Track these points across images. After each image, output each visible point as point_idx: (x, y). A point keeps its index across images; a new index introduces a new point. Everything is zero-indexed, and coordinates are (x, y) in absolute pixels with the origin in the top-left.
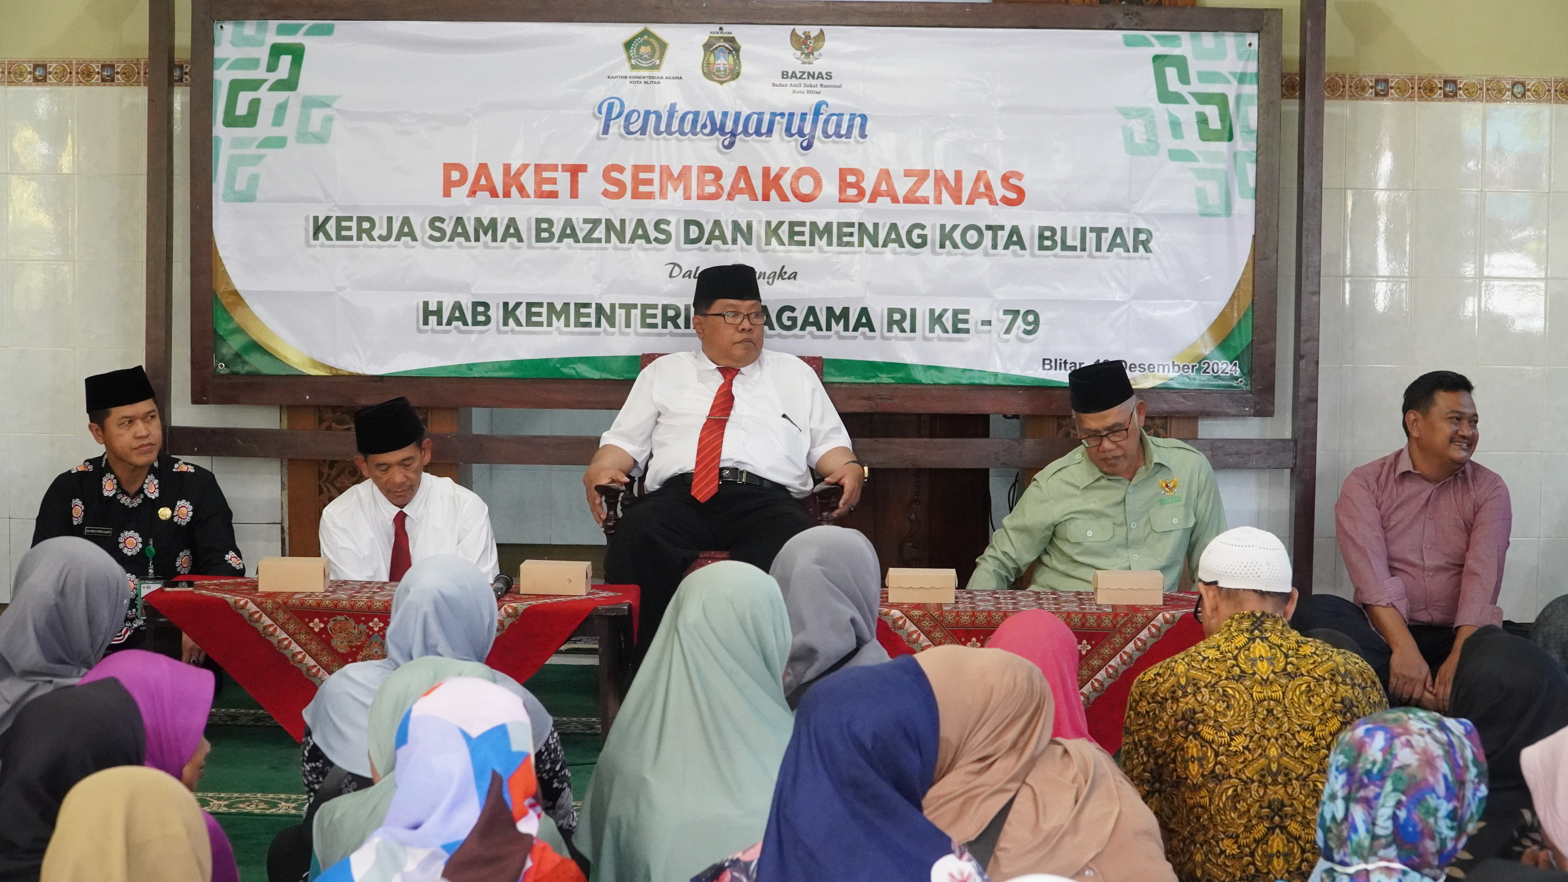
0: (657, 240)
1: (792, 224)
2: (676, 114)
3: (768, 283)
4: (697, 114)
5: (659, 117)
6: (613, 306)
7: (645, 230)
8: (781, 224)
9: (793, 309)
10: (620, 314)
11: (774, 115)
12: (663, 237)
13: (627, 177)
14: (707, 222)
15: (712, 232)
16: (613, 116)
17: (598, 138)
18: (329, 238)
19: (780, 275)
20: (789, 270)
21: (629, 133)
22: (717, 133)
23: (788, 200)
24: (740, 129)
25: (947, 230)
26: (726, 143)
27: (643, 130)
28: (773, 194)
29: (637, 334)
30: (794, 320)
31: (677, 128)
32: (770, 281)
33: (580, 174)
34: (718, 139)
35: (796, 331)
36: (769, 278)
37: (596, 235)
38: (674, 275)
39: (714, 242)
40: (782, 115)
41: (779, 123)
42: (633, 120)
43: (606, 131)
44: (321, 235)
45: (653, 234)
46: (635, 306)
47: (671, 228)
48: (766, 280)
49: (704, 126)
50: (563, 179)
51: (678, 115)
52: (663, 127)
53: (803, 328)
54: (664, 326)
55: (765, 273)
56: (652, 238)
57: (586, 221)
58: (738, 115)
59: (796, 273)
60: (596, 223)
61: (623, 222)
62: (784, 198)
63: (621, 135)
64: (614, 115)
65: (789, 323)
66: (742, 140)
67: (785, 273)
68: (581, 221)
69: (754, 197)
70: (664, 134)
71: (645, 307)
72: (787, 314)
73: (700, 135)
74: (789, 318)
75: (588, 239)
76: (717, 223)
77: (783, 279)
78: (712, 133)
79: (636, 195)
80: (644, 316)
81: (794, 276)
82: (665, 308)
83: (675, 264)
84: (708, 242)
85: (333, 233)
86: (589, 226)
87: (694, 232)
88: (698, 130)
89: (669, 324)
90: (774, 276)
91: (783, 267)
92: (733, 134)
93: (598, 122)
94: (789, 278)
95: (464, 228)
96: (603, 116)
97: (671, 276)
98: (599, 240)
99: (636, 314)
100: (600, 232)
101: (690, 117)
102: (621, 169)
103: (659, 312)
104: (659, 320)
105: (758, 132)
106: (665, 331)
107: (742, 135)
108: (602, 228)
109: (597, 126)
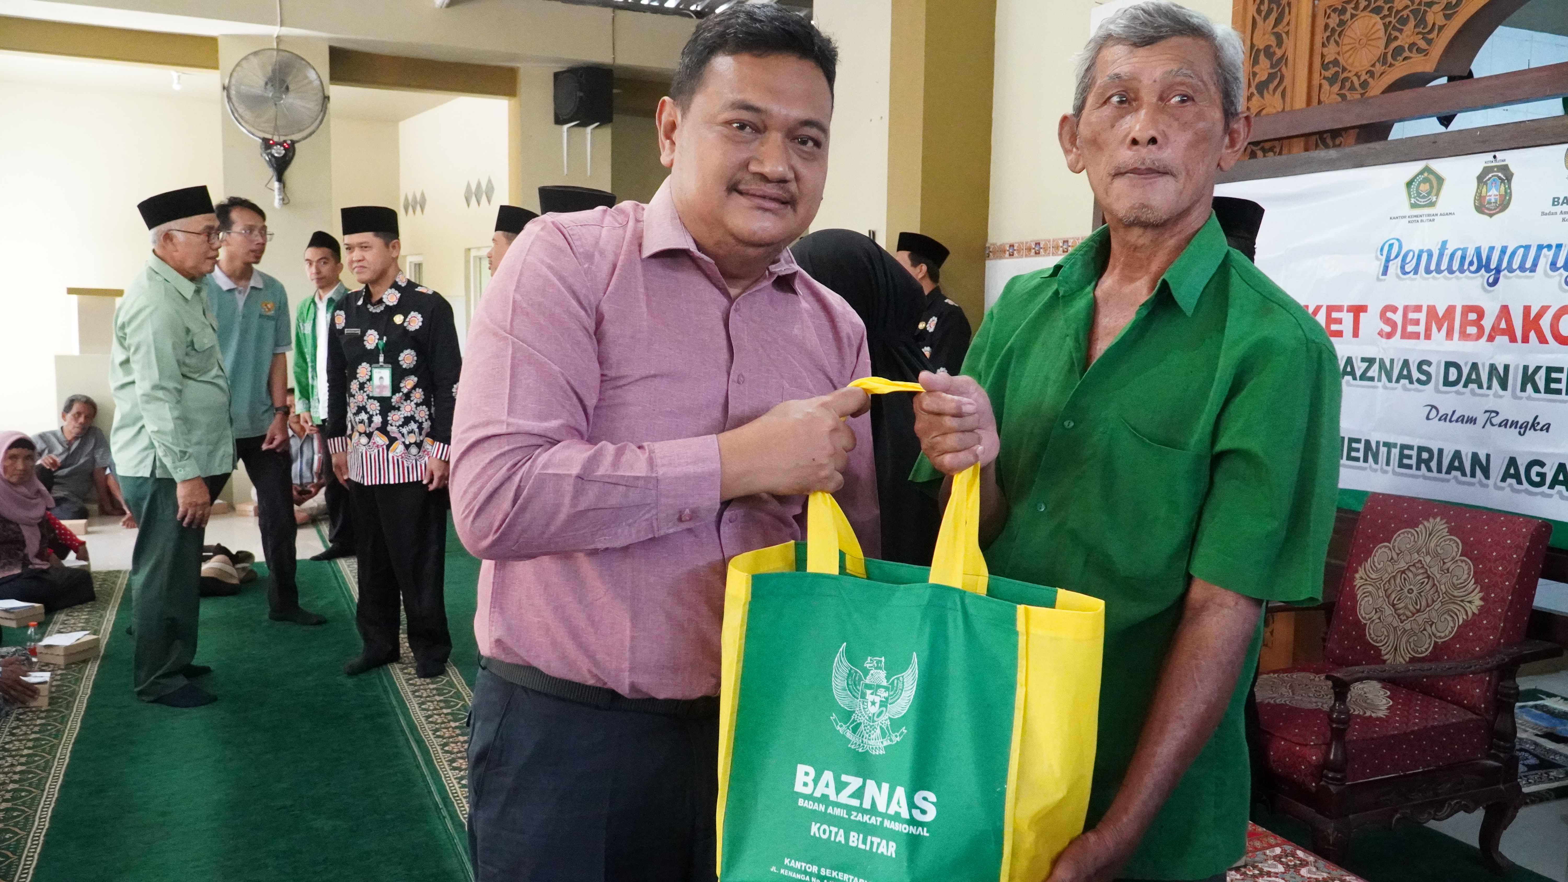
0: (1419, 381)
1: (1550, 370)
2: (1446, 252)
3: (1520, 433)
4: (1465, 250)
5: (1430, 255)
6: (1378, 443)
7: (1409, 371)
8: (1538, 368)
9: (1542, 464)
10: (1383, 450)
11: (1540, 248)
12: (1423, 378)
13: (1398, 318)
14: (1466, 364)
15: (1470, 374)
16: (1392, 258)
17: (1378, 279)
19: (1533, 426)
20: (1542, 421)
21: (1405, 273)
22: (1483, 269)
23: (1547, 342)
24: (1504, 265)
26: (1491, 280)
27: (1416, 271)
28: (1532, 335)
29: (1394, 473)
30: (1542, 476)
31: (1446, 267)
32: (1522, 431)
33: (1362, 314)
34: (1483, 276)
35: (1545, 489)
36: (1521, 428)
37: (1370, 374)
38: (1431, 417)
39: (1471, 386)
40: (1549, 247)
41: (1545, 256)
42: (1408, 260)
43: (1385, 273)
45: (1416, 375)
46: (1395, 445)
47: (1432, 370)
48: (1518, 430)
49: (1471, 263)
50: (1348, 318)
51: (1448, 253)
52: (1433, 267)
53: (1551, 487)
54: (1418, 468)
55: (1517, 422)
56: (1415, 379)
57: (1364, 360)
58: (1504, 250)
59: (1549, 425)
60: (1370, 361)
61: (1392, 361)
62: (1543, 340)
63: (1398, 276)
64: (1392, 257)
65: (1537, 479)
66: (1505, 277)
67: (1538, 423)
68: (1359, 360)
69: (1513, 339)
70: (1434, 273)
71: (1404, 447)
72: (1536, 469)
73: (1467, 272)
74: (1538, 474)
75: (1363, 377)
76: (1475, 366)
77: (1535, 430)
78: (1478, 270)
79: (1405, 335)
80: (1402, 456)
81: (1547, 428)
82: (1421, 449)
83: (1433, 407)
84: (1465, 386)
86: (1366, 364)
87: (1453, 374)
88: (1466, 267)
89: (1423, 466)
90: (1526, 427)
91: (1536, 417)
92: (1498, 271)
93: (1378, 263)
94: (1541, 430)
96: (1384, 258)
97: (1428, 418)
98: (1372, 379)
99: (1395, 452)
100: (1374, 372)
101: (1459, 253)
102: (1394, 310)
103: (1414, 453)
104: (1413, 462)
105: (1522, 268)
106: (1418, 473)
107: (1506, 272)
108: (1376, 366)
109: (1378, 266)
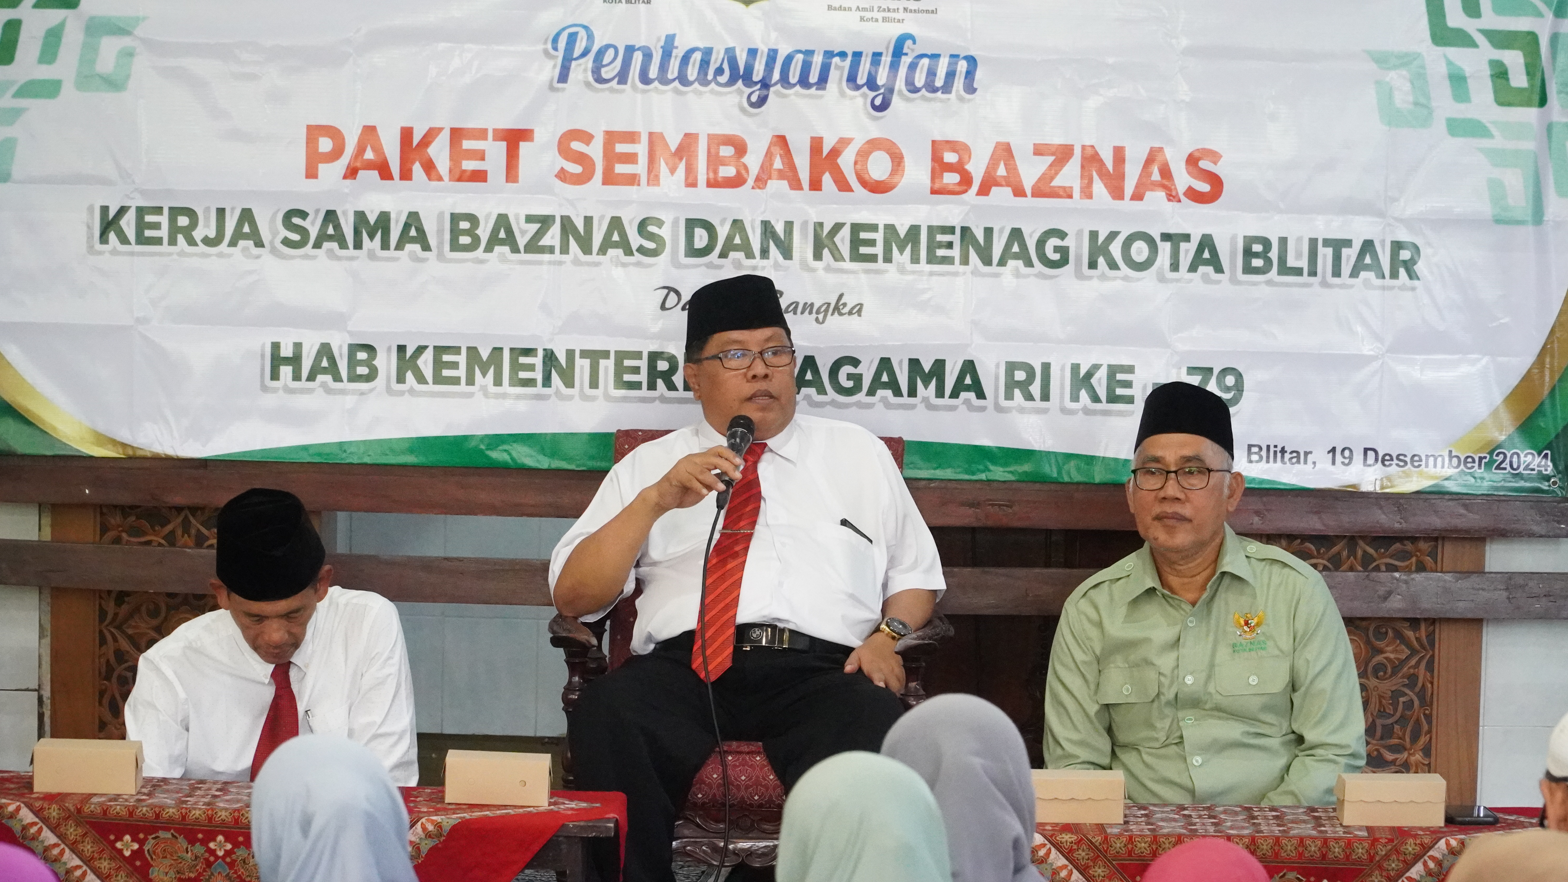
0: (641, 250)
1: (856, 228)
2: (675, 52)
3: (817, 320)
4: (708, 52)
5: (648, 56)
6: (570, 354)
7: (623, 235)
8: (838, 227)
9: (855, 362)
10: (582, 366)
11: (829, 54)
12: (650, 245)
13: (595, 151)
14: (723, 221)
15: (729, 238)
16: (576, 55)
17: (552, 88)
18: (124, 240)
19: (836, 308)
20: (850, 301)
21: (600, 80)
22: (740, 82)
23: (849, 189)
24: (776, 76)
25: (1101, 239)
26: (754, 98)
27: (622, 77)
28: (827, 179)
29: (608, 397)
30: (857, 379)
31: (676, 74)
32: (821, 317)
33: (522, 144)
34: (740, 92)
35: (861, 397)
36: (818, 312)
37: (545, 241)
38: (667, 305)
39: (733, 255)
40: (843, 55)
41: (837, 67)
42: (607, 59)
43: (563, 77)
44: (112, 236)
45: (636, 240)
46: (606, 354)
47: (664, 232)
48: (814, 316)
49: (719, 71)
50: (496, 151)
51: (678, 54)
52: (653, 72)
53: (871, 392)
54: (652, 386)
55: (812, 305)
56: (634, 247)
57: (530, 219)
58: (772, 55)
59: (861, 305)
60: (545, 222)
61: (588, 220)
62: (843, 186)
63: (588, 84)
64: (577, 52)
65: (850, 384)
66: (778, 94)
67: (845, 305)
68: (523, 219)
69: (796, 185)
70: (656, 83)
71: (621, 356)
72: (846, 369)
73: (713, 85)
74: (850, 377)
75: (533, 246)
76: (737, 224)
77: (841, 314)
78: (732, 81)
79: (610, 179)
80: (620, 369)
81: (858, 310)
82: (654, 357)
83: (670, 289)
84: (723, 255)
85: (131, 233)
86: (535, 227)
87: (701, 238)
88: (710, 77)
89: (660, 383)
90: (826, 311)
91: (841, 296)
92: (765, 84)
93: (551, 63)
94: (850, 313)
95: (337, 227)
96: (560, 54)
97: (663, 307)
98: (551, 250)
99: (607, 366)
100: (552, 237)
101: (697, 56)
102: (586, 137)
103: (643, 364)
104: (643, 377)
105: (804, 82)
106: (652, 393)
107: (779, 86)
108: (555, 230)
109: (550, 69)
